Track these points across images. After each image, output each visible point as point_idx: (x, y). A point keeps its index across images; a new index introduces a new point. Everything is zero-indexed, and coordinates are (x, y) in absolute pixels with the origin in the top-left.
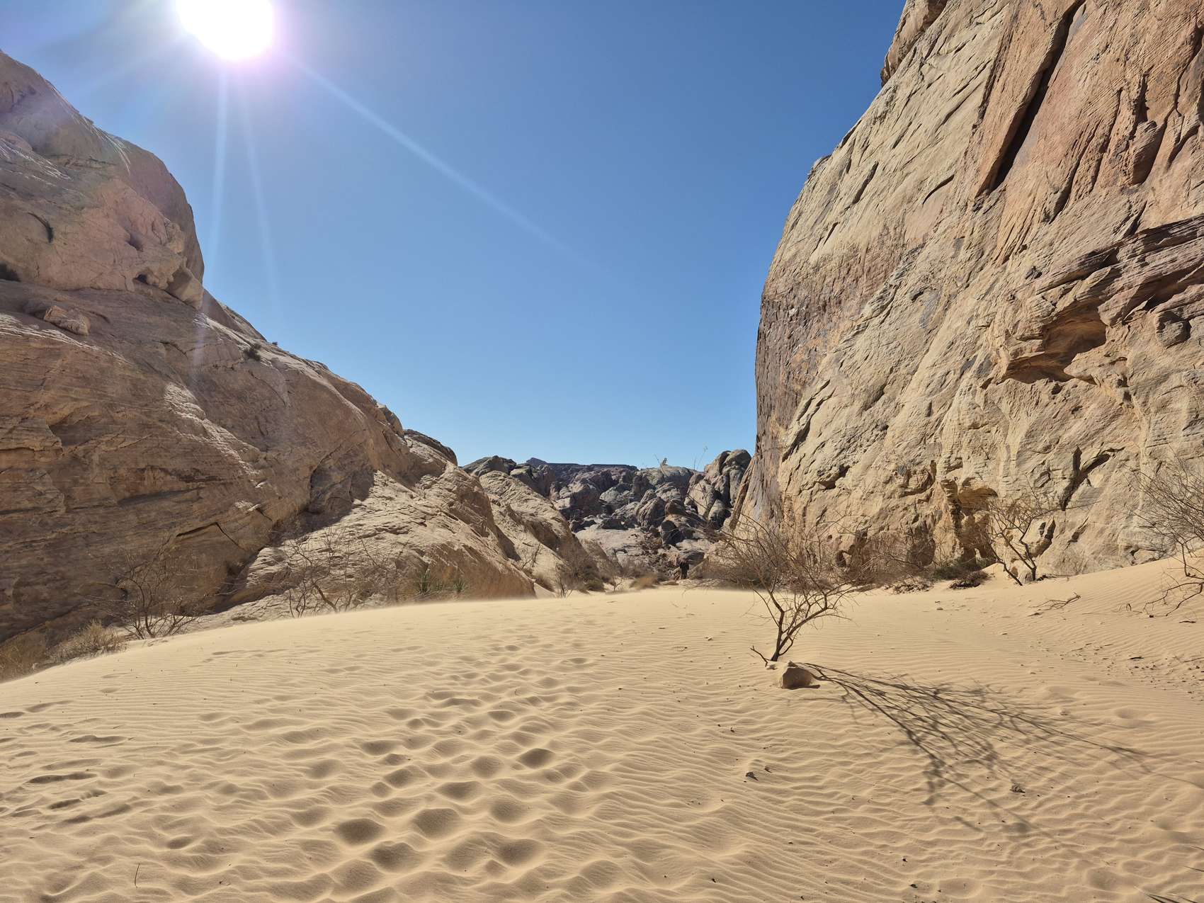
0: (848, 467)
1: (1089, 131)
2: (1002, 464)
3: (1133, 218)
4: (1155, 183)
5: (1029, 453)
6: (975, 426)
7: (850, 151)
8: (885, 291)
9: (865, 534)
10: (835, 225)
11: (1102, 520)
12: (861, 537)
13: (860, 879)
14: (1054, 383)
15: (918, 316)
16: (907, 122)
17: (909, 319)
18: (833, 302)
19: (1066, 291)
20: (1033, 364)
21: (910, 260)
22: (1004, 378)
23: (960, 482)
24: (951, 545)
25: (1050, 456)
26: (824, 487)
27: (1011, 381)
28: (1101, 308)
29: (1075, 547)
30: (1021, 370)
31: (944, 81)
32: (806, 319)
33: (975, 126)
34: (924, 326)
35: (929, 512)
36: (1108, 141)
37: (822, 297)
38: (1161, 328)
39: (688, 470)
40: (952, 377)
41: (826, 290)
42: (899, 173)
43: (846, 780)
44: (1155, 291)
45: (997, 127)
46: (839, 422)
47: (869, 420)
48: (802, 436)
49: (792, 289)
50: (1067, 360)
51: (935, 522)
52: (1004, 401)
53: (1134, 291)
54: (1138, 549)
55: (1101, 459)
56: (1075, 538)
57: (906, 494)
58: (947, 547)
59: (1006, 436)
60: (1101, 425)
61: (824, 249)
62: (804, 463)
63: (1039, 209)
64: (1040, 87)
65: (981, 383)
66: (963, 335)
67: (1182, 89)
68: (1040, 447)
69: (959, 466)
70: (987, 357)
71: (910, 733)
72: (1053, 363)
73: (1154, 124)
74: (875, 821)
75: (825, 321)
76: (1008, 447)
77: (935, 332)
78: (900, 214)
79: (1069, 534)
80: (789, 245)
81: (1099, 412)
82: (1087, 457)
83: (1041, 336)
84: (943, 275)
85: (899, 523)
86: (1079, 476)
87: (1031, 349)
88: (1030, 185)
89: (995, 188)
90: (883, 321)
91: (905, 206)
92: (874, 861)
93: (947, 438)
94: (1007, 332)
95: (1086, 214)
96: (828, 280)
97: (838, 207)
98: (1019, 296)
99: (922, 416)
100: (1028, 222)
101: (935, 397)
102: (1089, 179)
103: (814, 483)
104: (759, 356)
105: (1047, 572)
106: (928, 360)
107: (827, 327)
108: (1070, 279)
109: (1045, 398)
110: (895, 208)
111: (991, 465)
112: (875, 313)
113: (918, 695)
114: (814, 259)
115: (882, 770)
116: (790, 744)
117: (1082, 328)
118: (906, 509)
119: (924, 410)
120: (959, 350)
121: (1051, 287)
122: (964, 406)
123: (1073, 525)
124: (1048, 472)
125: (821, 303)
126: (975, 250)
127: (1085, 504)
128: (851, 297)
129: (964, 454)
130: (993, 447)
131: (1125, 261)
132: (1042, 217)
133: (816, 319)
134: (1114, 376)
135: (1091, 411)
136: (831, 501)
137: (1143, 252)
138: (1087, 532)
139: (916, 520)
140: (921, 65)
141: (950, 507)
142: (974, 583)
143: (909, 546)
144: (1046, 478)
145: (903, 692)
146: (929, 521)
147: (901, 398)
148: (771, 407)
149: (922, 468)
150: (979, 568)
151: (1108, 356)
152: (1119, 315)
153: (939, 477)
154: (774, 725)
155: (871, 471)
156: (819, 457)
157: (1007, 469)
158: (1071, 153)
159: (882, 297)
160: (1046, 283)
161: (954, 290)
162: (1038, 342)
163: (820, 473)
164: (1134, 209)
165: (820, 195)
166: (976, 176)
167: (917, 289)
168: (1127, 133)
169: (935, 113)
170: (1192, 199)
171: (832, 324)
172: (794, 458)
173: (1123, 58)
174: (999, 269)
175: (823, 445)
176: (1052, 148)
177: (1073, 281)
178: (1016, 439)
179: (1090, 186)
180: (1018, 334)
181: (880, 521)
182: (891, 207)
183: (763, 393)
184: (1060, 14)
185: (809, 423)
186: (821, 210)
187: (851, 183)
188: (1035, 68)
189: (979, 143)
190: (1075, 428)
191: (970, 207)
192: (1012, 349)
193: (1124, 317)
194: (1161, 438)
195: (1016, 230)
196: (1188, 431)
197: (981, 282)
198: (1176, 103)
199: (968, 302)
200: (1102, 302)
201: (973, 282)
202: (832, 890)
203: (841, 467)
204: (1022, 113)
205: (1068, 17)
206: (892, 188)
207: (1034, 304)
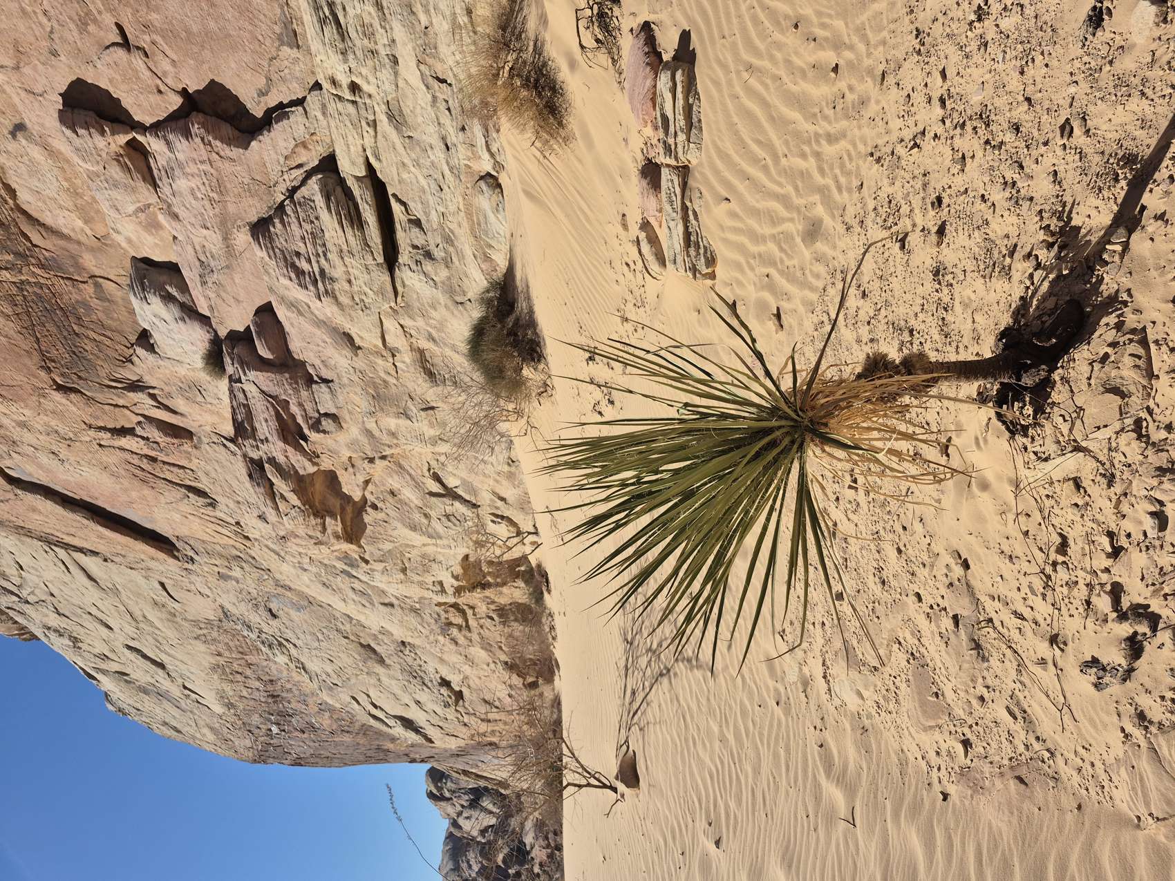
0: (441, 678)
1: (133, 470)
2: (439, 550)
3: (225, 442)
4: (196, 424)
5: (430, 529)
6: (404, 570)
7: (104, 672)
8: (263, 643)
9: (506, 663)
10: (185, 687)
11: (486, 480)
12: (510, 667)
13: (782, 752)
14: (368, 508)
15: (293, 613)
16: (88, 616)
17: (295, 621)
18: (270, 688)
19: (282, 497)
20: (349, 524)
21: (235, 619)
22: (360, 546)
23: (456, 584)
24: (513, 589)
25: (433, 513)
26: (461, 701)
27: (363, 542)
28: (301, 472)
29: (510, 499)
30: (353, 533)
31: (51, 582)
32: (285, 715)
33: (105, 560)
34: (304, 608)
35: (484, 608)
36: (146, 456)
37: (263, 700)
38: (324, 432)
39: (446, 838)
40: (357, 585)
41: (256, 695)
42: (141, 625)
43: (708, 745)
44: (291, 433)
45: (110, 541)
46: (395, 687)
47: (395, 659)
48: (408, 724)
49: (250, 731)
50: (348, 499)
51: (493, 602)
52: (381, 546)
53: (290, 449)
54: (509, 458)
55: (437, 478)
56: (503, 499)
57: (468, 626)
58: (517, 593)
59: (414, 546)
60: (408, 477)
61: (210, 699)
62: (435, 720)
63: (202, 511)
64: (79, 506)
65: (363, 564)
66: (318, 575)
67: (111, 402)
68: (425, 521)
69: (441, 583)
70: (339, 559)
71: (661, 675)
72: (349, 509)
73: (139, 423)
74: (735, 725)
75: (290, 695)
76: (424, 545)
77: (311, 599)
78: (186, 624)
79: (500, 503)
80: (198, 735)
81: (396, 477)
82: (435, 487)
83: (323, 517)
84: (255, 591)
85: (495, 632)
86: (451, 494)
87: (334, 525)
88: (177, 517)
89: (174, 545)
90: (295, 645)
91: (178, 619)
92: (766, 733)
93: (414, 592)
94: (315, 544)
95: (213, 474)
96: (245, 693)
97: (165, 684)
98: (282, 533)
99: (393, 611)
100: (213, 520)
101: (376, 600)
102: (182, 471)
103: (457, 711)
104: (321, 763)
105: (531, 524)
106: (339, 606)
107: (297, 693)
108: (271, 493)
109: (381, 516)
110: (178, 628)
111: (440, 558)
112: (285, 652)
113: (630, 659)
114: (218, 709)
115: (694, 707)
116: (686, 792)
117: (319, 486)
118: (481, 627)
119: (388, 609)
120: (332, 579)
121: (277, 508)
122: (385, 578)
123: (491, 500)
124: (447, 516)
125: (270, 700)
126: (234, 563)
127: (474, 492)
128: (267, 670)
129: (430, 579)
130: (423, 556)
131: (261, 453)
132: (210, 508)
133: (286, 704)
134: (364, 465)
135: (394, 482)
136: (475, 695)
137: (255, 440)
138: (497, 491)
139: (492, 619)
140: (27, 602)
141: (479, 590)
142: (545, 576)
143: (515, 624)
144: (452, 518)
145: (630, 671)
146: (493, 607)
147: (375, 628)
148: (379, 748)
149: (443, 613)
150: (532, 568)
151: (346, 469)
152: (310, 460)
153: (451, 600)
154: (672, 805)
155: (445, 657)
156: (430, 706)
157: (444, 547)
158: (152, 484)
159: (270, 646)
160: (273, 512)
161: (271, 582)
162: (328, 520)
163: (447, 705)
164: (216, 441)
165: (147, 703)
166: (157, 560)
167: (266, 614)
168: (142, 442)
169: (84, 591)
170: (216, 402)
171: (294, 689)
172: (431, 732)
173: (68, 442)
174: (256, 544)
175: (418, 703)
176: (144, 498)
177: (274, 493)
178: (417, 539)
179: (188, 471)
180: (319, 535)
181: (493, 649)
182: (175, 632)
183: (362, 758)
184: (8, 487)
185: (395, 717)
186: (165, 702)
187: (141, 672)
188: (59, 510)
189: (124, 556)
190: (409, 495)
191: (190, 566)
192: (333, 540)
193: (313, 457)
194: (421, 438)
195: (220, 529)
196: (414, 420)
197: (266, 558)
198: (123, 407)
199: (285, 571)
200: (296, 472)
201: (265, 565)
202: (795, 782)
203: (441, 685)
204: (101, 520)
205: (13, 481)
206: (157, 632)
207: (291, 522)
